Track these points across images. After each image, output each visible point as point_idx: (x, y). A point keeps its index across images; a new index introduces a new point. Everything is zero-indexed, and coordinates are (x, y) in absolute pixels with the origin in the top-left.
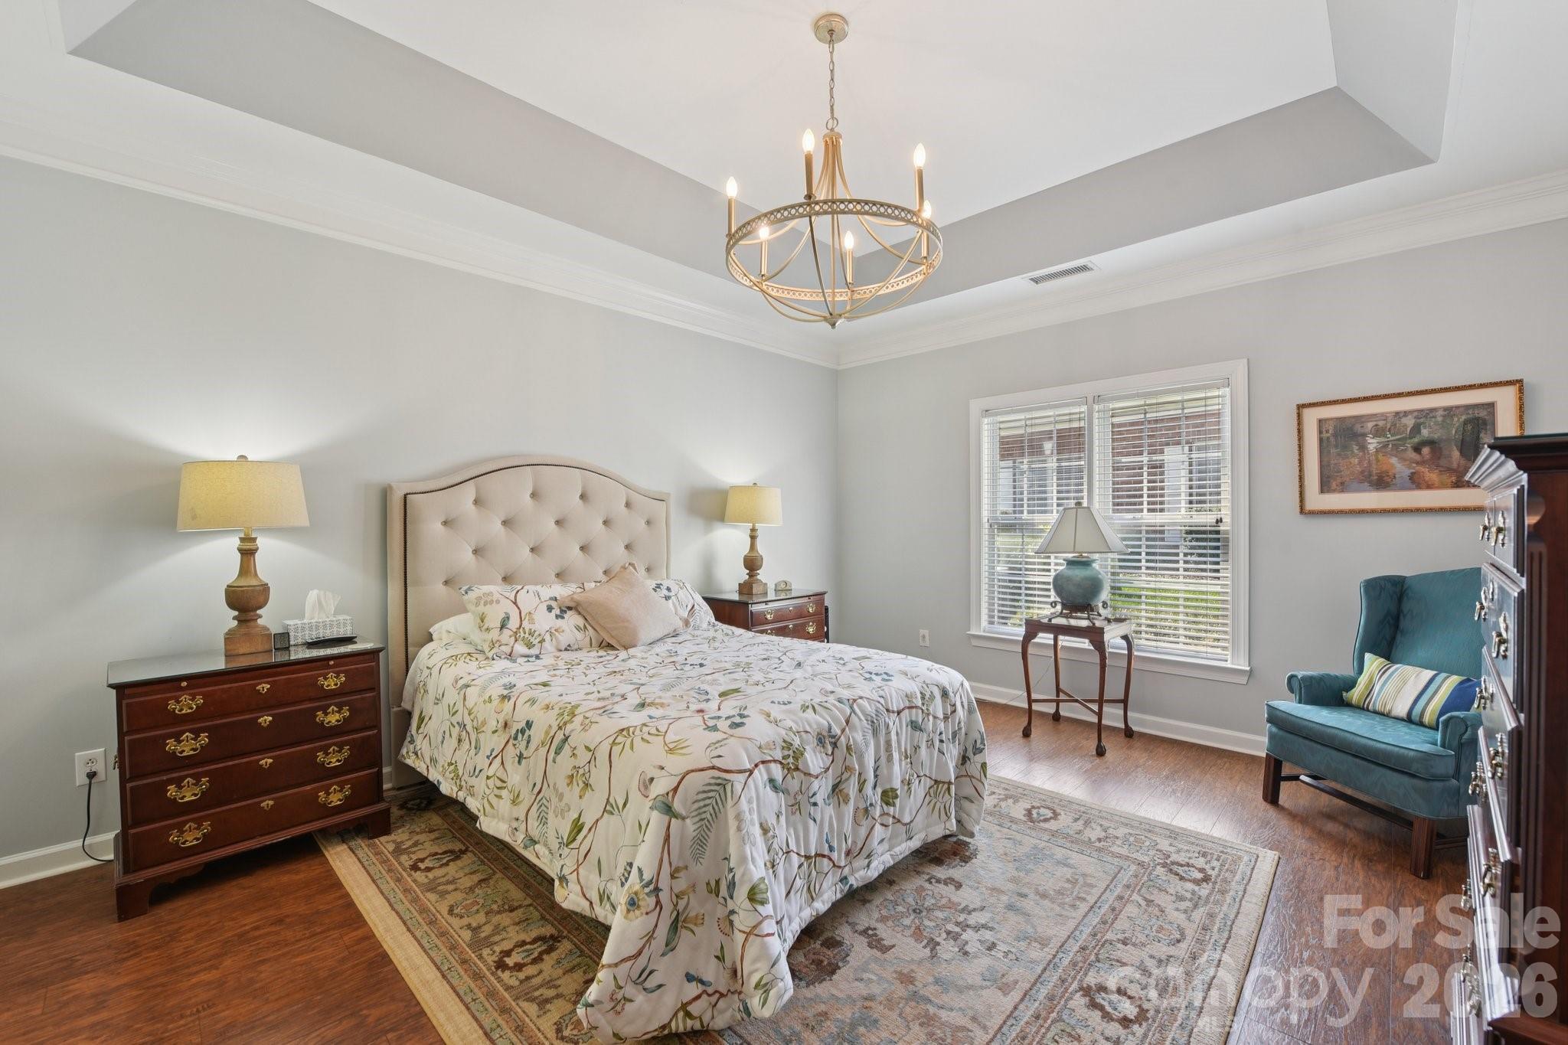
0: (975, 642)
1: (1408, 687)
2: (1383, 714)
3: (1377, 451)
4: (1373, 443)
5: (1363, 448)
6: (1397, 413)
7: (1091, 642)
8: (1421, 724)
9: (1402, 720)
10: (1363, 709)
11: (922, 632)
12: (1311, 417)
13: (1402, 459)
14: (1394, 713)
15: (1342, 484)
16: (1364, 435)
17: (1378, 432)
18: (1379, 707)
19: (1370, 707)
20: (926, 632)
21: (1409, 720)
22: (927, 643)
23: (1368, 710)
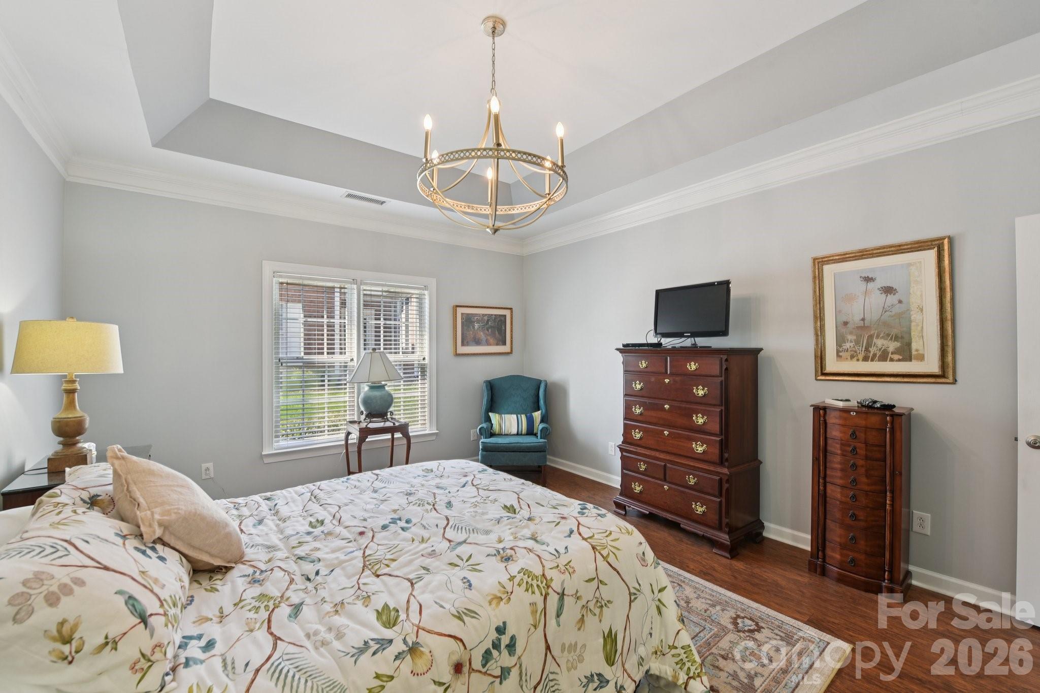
0: (266, 461)
1: (513, 422)
2: (507, 435)
3: (478, 329)
4: (476, 325)
5: (474, 327)
6: (483, 314)
7: (402, 433)
8: (521, 435)
9: (514, 435)
10: (500, 435)
11: (204, 466)
12: (460, 311)
13: (484, 333)
14: (512, 433)
15: (467, 342)
16: (474, 322)
17: (478, 321)
18: (506, 433)
19: (503, 434)
20: (210, 465)
21: (518, 434)
22: (212, 475)
23: (502, 435)
